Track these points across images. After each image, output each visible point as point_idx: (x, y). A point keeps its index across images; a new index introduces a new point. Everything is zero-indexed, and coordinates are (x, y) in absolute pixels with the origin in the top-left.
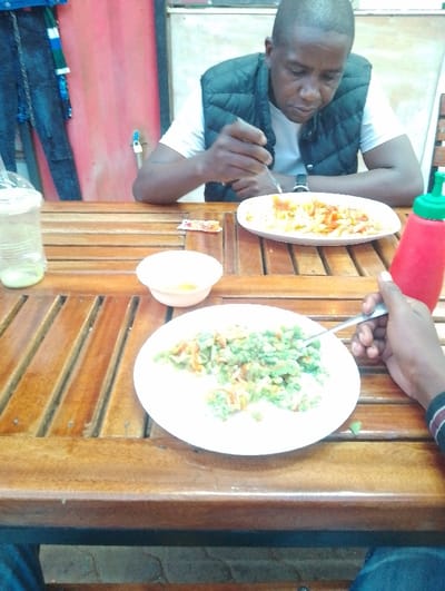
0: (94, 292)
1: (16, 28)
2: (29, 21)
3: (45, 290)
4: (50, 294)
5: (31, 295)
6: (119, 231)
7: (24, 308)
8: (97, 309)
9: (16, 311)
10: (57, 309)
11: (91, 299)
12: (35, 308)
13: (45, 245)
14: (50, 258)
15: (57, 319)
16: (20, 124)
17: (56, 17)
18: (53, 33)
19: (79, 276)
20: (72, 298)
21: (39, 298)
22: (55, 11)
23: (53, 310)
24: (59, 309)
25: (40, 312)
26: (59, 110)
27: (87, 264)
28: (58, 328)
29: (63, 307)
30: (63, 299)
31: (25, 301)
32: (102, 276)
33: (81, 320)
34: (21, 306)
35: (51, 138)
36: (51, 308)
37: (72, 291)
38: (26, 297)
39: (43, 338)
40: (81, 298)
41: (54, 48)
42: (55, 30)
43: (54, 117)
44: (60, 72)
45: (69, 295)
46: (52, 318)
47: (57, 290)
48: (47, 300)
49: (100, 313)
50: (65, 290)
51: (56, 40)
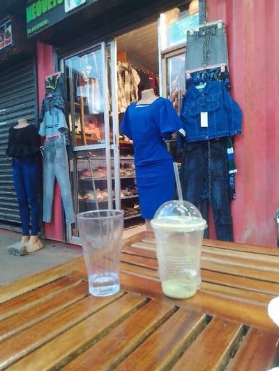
0: (239, 319)
1: (210, 149)
2: (218, 145)
3: (195, 305)
4: (199, 310)
5: (182, 307)
6: (266, 268)
7: (172, 317)
8: (239, 338)
9: (166, 319)
10: (201, 328)
11: (234, 326)
12: (182, 320)
13: (202, 269)
14: (204, 280)
15: (200, 338)
16: (202, 201)
17: (233, 142)
18: (230, 151)
19: (226, 300)
20: (216, 320)
21: (189, 312)
22: (233, 139)
23: (198, 328)
24: (204, 328)
25: (186, 325)
26: (227, 194)
27: (235, 291)
28: (198, 348)
29: (208, 327)
30: (208, 319)
31: (176, 311)
32: (249, 306)
33: (222, 346)
34: (171, 315)
35: (219, 210)
36: (197, 324)
37: (218, 313)
38: (177, 308)
39: (182, 354)
40: (225, 322)
41: (230, 158)
42: (232, 149)
43: (223, 198)
44: (231, 172)
45: (214, 316)
46: (195, 335)
47: (204, 309)
48: (194, 315)
49: (242, 344)
50: (212, 310)
51: (232, 154)
